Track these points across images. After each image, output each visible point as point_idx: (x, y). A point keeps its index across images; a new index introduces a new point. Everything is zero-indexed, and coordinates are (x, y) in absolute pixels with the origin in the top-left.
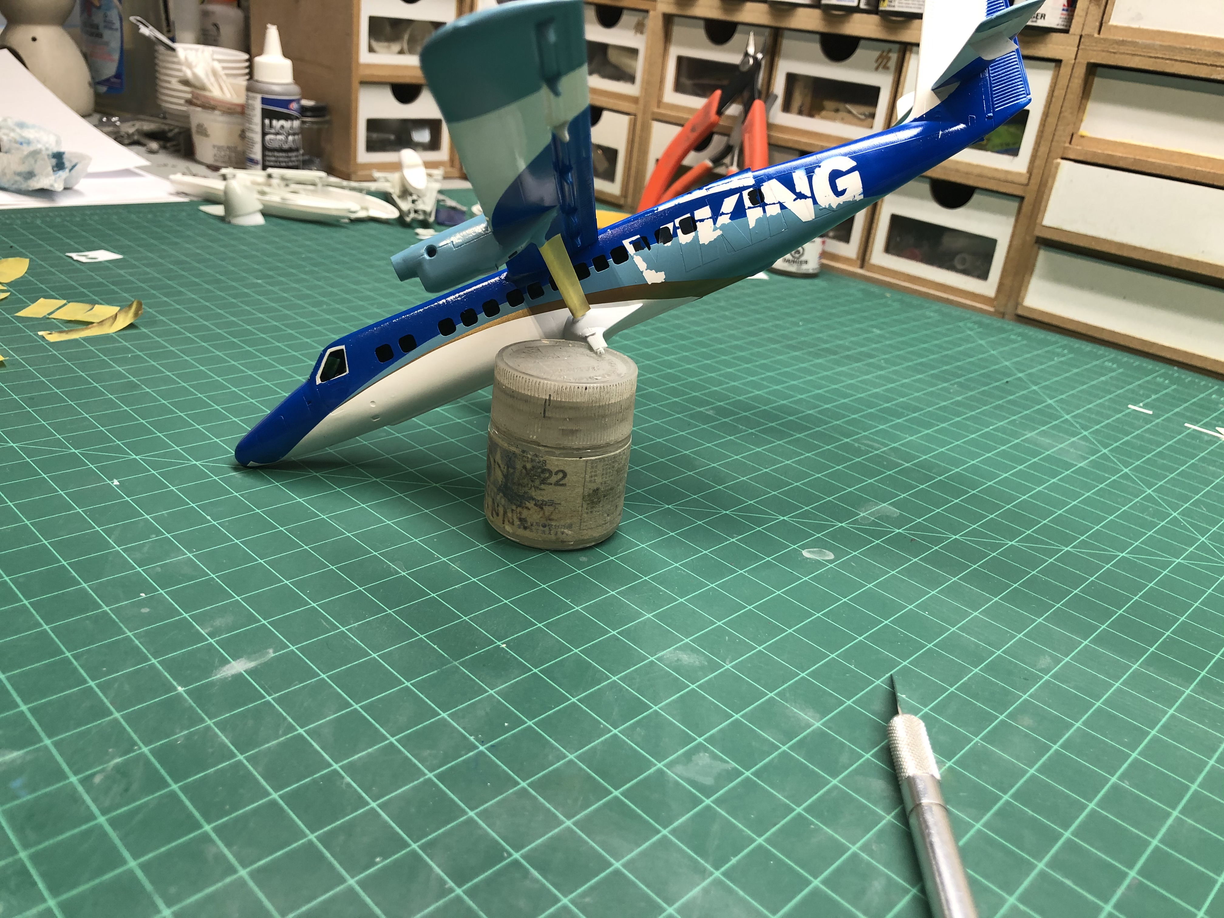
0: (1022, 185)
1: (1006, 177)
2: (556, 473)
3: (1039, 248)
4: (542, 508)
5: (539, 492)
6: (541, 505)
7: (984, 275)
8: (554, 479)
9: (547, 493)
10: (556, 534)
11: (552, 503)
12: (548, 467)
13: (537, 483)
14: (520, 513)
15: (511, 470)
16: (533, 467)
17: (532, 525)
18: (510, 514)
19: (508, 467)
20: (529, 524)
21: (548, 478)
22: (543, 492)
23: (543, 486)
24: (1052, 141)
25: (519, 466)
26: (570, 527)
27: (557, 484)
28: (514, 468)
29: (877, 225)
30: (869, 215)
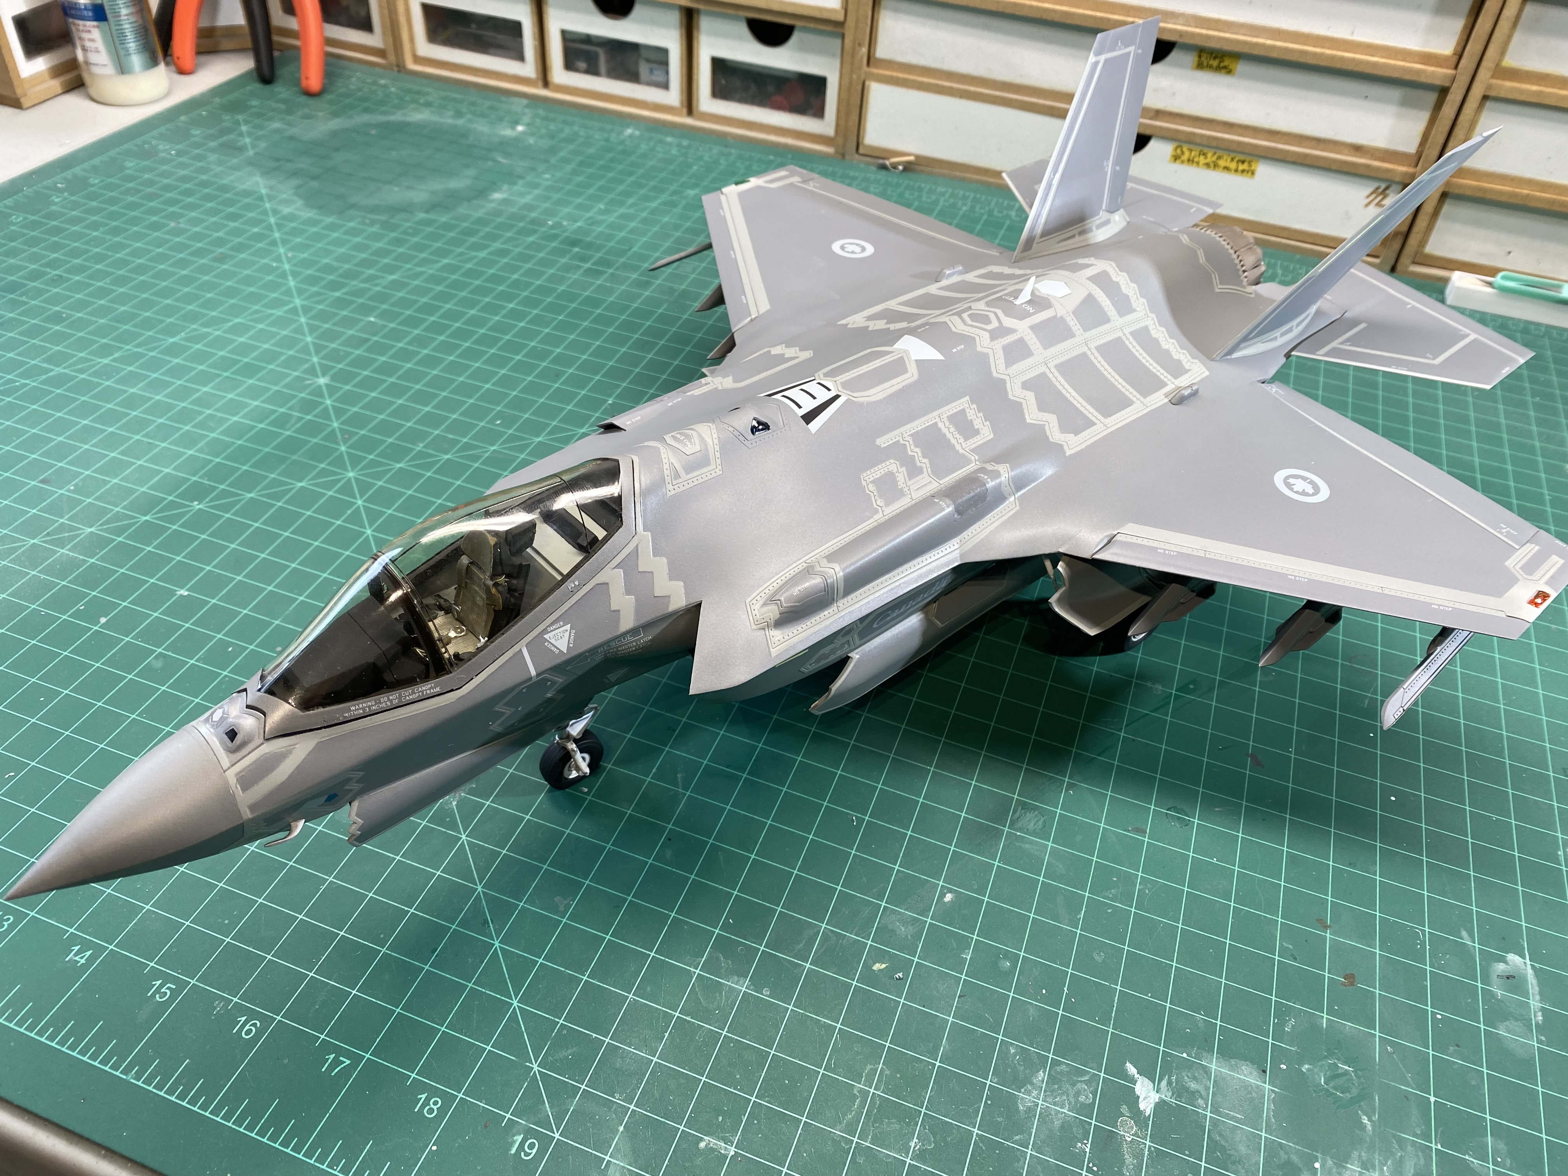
1: (822, 14)
7: (819, 113)
29: (698, 69)
30: (685, 59)
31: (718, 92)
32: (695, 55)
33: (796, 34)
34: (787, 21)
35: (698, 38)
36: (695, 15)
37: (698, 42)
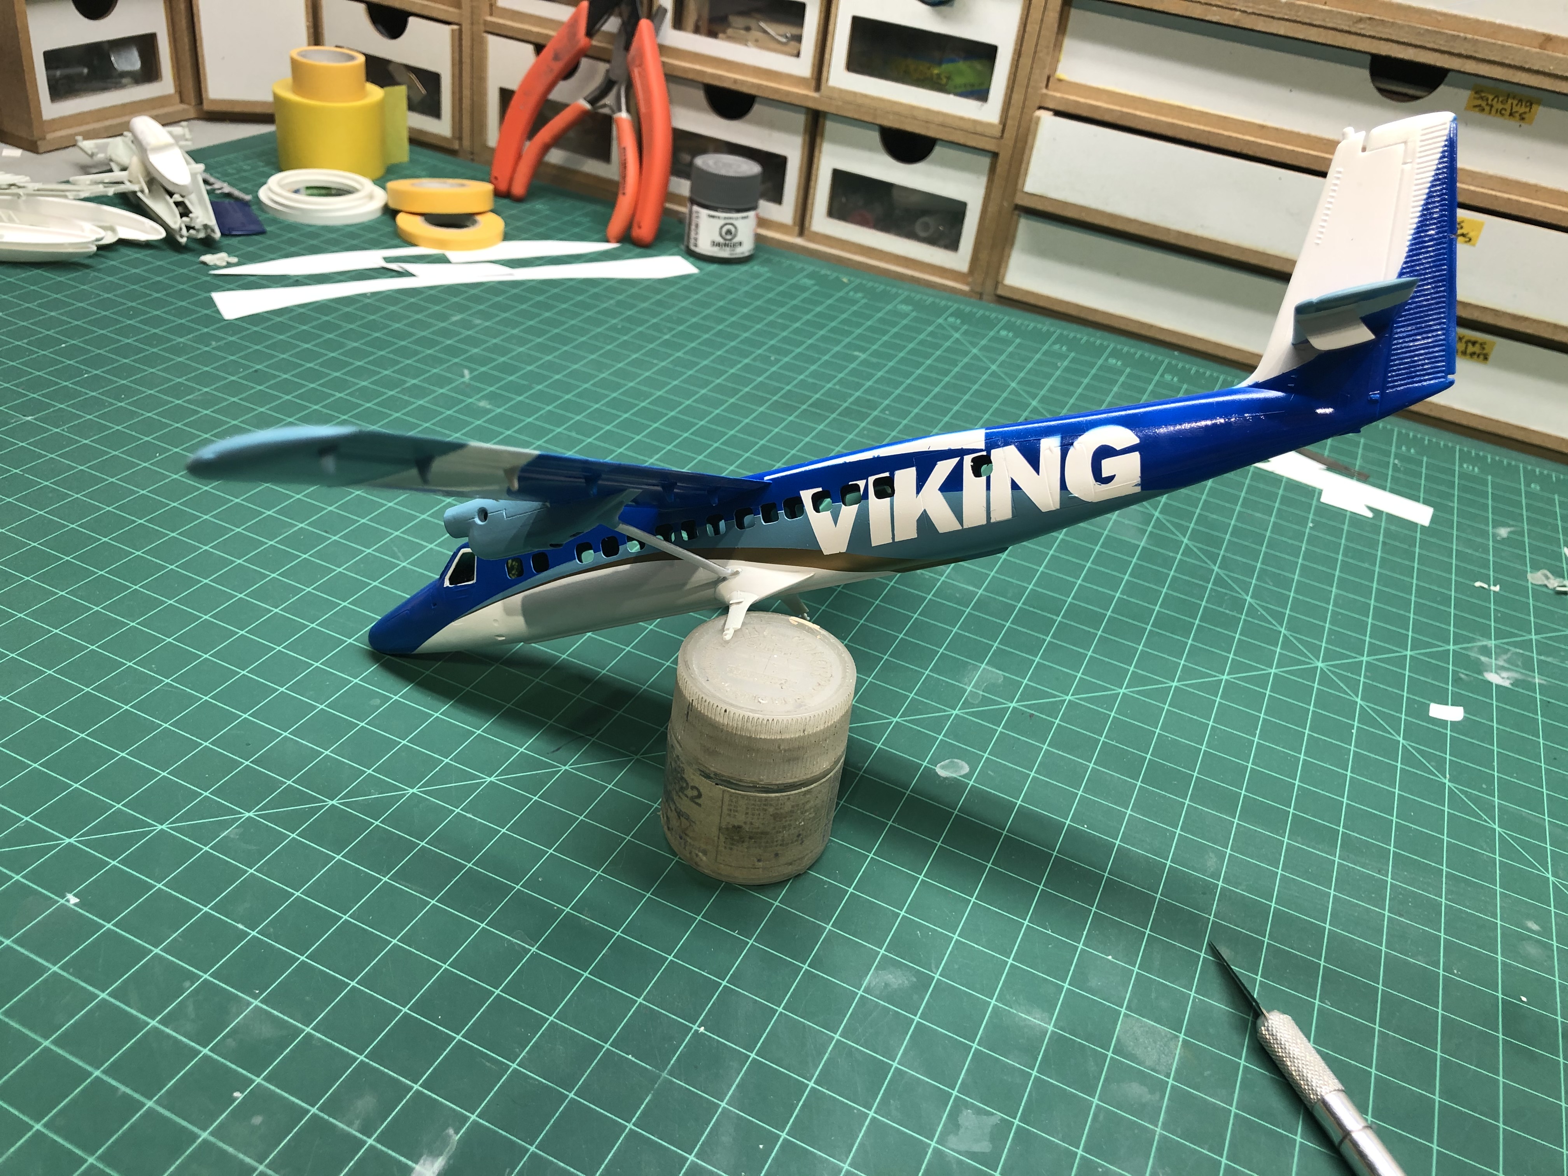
0: (995, 138)
1: (975, 128)
3: (1019, 216)
7: (953, 245)
24: (1027, 87)
29: (816, 182)
30: (804, 170)
31: (836, 211)
32: (815, 166)
33: (938, 150)
34: (931, 133)
35: (821, 145)
36: (821, 120)
37: (820, 152)
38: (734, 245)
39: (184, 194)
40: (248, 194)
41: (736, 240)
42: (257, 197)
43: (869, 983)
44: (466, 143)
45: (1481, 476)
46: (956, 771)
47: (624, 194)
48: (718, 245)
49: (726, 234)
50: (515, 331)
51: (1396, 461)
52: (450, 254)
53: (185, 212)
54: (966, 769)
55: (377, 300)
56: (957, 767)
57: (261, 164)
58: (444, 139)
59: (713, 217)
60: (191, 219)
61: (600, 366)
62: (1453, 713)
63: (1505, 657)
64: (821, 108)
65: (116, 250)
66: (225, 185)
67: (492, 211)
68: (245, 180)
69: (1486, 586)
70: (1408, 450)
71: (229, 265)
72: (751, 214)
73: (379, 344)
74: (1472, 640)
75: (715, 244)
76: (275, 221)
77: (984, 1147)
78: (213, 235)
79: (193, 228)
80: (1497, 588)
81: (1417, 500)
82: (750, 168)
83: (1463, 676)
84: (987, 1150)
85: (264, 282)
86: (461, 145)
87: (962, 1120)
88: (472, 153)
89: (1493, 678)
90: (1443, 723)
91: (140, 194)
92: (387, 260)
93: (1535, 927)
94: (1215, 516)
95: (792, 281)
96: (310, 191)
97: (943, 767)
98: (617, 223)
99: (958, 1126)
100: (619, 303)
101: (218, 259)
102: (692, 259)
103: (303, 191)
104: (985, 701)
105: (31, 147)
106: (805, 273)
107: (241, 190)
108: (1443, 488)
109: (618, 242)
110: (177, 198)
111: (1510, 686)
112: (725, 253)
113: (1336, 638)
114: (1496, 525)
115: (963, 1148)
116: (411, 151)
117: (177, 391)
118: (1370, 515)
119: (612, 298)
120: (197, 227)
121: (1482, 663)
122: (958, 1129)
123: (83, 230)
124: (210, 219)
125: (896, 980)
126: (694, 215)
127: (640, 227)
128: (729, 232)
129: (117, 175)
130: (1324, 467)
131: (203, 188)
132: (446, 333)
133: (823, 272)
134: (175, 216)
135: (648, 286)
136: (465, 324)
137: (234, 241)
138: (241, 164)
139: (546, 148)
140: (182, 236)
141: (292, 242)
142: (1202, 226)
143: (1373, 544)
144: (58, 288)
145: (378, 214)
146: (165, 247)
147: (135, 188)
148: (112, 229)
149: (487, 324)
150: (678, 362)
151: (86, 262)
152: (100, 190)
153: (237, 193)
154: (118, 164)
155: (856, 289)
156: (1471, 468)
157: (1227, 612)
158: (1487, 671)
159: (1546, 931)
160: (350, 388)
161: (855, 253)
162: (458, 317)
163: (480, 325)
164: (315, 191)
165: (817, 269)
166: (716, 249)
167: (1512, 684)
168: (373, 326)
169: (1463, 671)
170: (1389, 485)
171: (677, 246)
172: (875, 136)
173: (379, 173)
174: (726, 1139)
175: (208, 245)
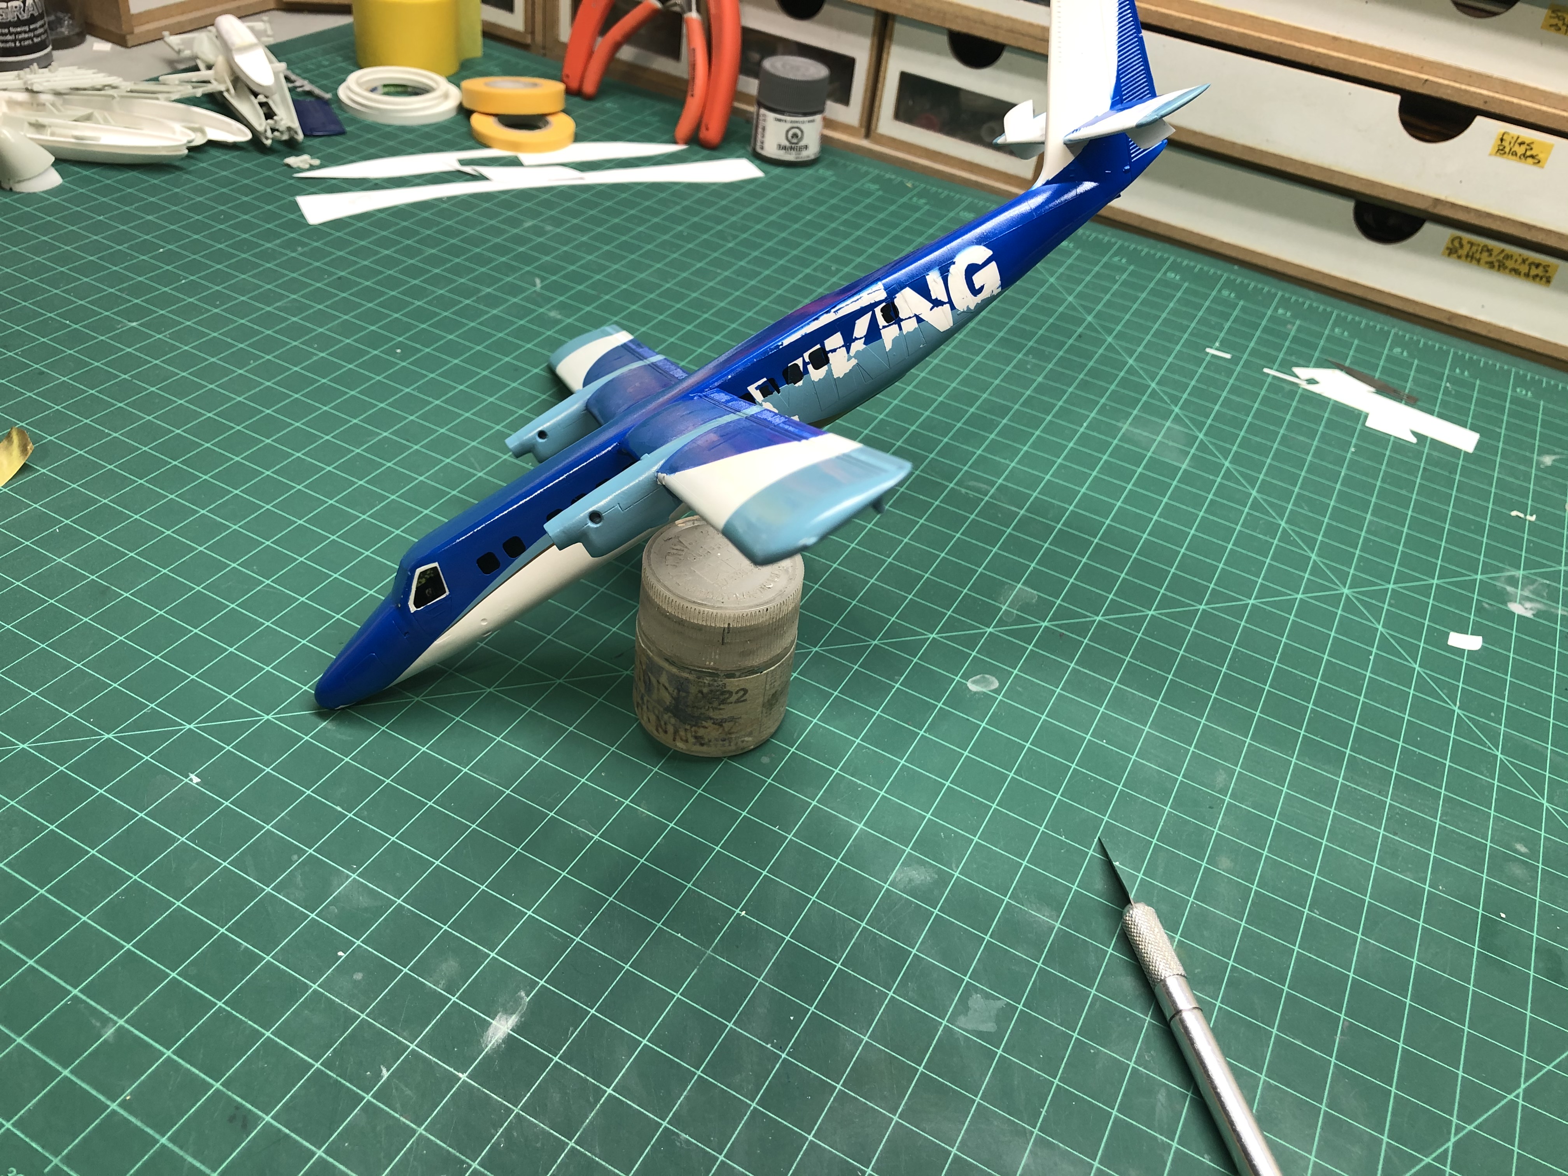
2: (737, 692)
4: (721, 726)
5: (717, 712)
6: (720, 724)
8: (734, 698)
9: (727, 711)
10: (737, 743)
11: (732, 719)
12: (728, 688)
13: (715, 704)
14: (696, 732)
15: (683, 694)
16: (711, 691)
17: (710, 741)
18: (682, 733)
19: (679, 691)
20: (706, 740)
21: (728, 698)
22: (722, 712)
23: (722, 706)
25: (693, 690)
26: (750, 734)
27: (738, 701)
28: (688, 693)
29: (883, 86)
30: (872, 70)
31: (902, 114)
32: (883, 69)
33: (1006, 55)
34: (1000, 38)
35: (889, 48)
36: (890, 23)
37: (888, 53)
38: (801, 149)
39: (268, 94)
40: (327, 92)
41: (802, 143)
42: (336, 95)
43: (895, 878)
44: (539, 38)
45: (1534, 400)
46: (986, 687)
47: (692, 95)
48: (785, 148)
49: (792, 137)
50: (584, 239)
51: (1448, 385)
52: (523, 157)
53: (270, 115)
54: (996, 684)
55: (453, 205)
56: (989, 683)
57: (340, 59)
58: (517, 33)
59: (780, 120)
60: (276, 122)
61: (664, 275)
62: (1470, 642)
63: (1531, 588)
64: (890, 10)
65: (205, 152)
66: (306, 82)
67: (565, 111)
68: (325, 76)
69: (1522, 515)
70: (1462, 372)
71: (312, 168)
72: (818, 118)
73: (456, 251)
74: (1501, 570)
75: (781, 147)
76: (354, 120)
77: (990, 1027)
78: (296, 137)
79: (278, 130)
80: (1533, 518)
81: (1464, 425)
82: (817, 71)
83: (1486, 606)
84: (993, 1030)
85: (345, 186)
86: (533, 39)
87: (971, 1003)
88: (544, 48)
89: (1516, 608)
90: (1460, 652)
91: (226, 94)
92: (463, 162)
93: (1523, 849)
94: (1258, 439)
95: (857, 186)
96: (386, 90)
97: (974, 682)
98: (684, 127)
99: (967, 1009)
100: (685, 209)
101: (301, 161)
102: (758, 162)
103: (381, 90)
104: (1020, 620)
105: (120, 40)
106: (870, 177)
107: (321, 87)
108: (1492, 413)
109: (686, 143)
110: (261, 98)
111: (1532, 617)
112: (791, 157)
113: (1365, 566)
114: (1542, 452)
115: (970, 1027)
116: (484, 45)
117: (267, 298)
118: (1414, 440)
119: (678, 204)
120: (281, 129)
121: (1508, 593)
122: (967, 1011)
123: (174, 132)
124: (293, 121)
125: (919, 876)
126: (761, 118)
127: (707, 129)
128: (795, 135)
129: (204, 74)
130: (1373, 389)
131: (285, 85)
132: (519, 240)
133: (888, 176)
134: (260, 117)
135: (714, 190)
136: (538, 231)
137: (315, 142)
138: (320, 59)
139: (617, 46)
140: (267, 138)
141: (370, 143)
142: (1267, 141)
143: (1414, 470)
144: (154, 190)
145: (453, 114)
146: (250, 148)
147: (222, 88)
148: (201, 131)
149: (559, 230)
150: (741, 272)
151: (177, 163)
152: (188, 91)
153: (317, 91)
154: (203, 61)
155: (920, 195)
156: (1524, 392)
157: (1260, 536)
158: (1511, 601)
159: (1534, 854)
160: (427, 297)
161: (920, 156)
162: (529, 224)
163: (551, 231)
164: (392, 89)
165: (882, 173)
166: (782, 152)
167: (1534, 615)
168: (449, 232)
169: (1487, 601)
170: (1437, 409)
171: (744, 148)
172: (944, 40)
173: (453, 69)
174: (762, 1011)
175: (292, 146)
